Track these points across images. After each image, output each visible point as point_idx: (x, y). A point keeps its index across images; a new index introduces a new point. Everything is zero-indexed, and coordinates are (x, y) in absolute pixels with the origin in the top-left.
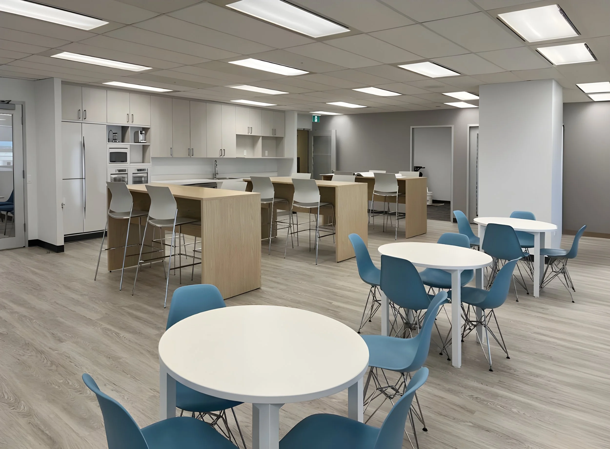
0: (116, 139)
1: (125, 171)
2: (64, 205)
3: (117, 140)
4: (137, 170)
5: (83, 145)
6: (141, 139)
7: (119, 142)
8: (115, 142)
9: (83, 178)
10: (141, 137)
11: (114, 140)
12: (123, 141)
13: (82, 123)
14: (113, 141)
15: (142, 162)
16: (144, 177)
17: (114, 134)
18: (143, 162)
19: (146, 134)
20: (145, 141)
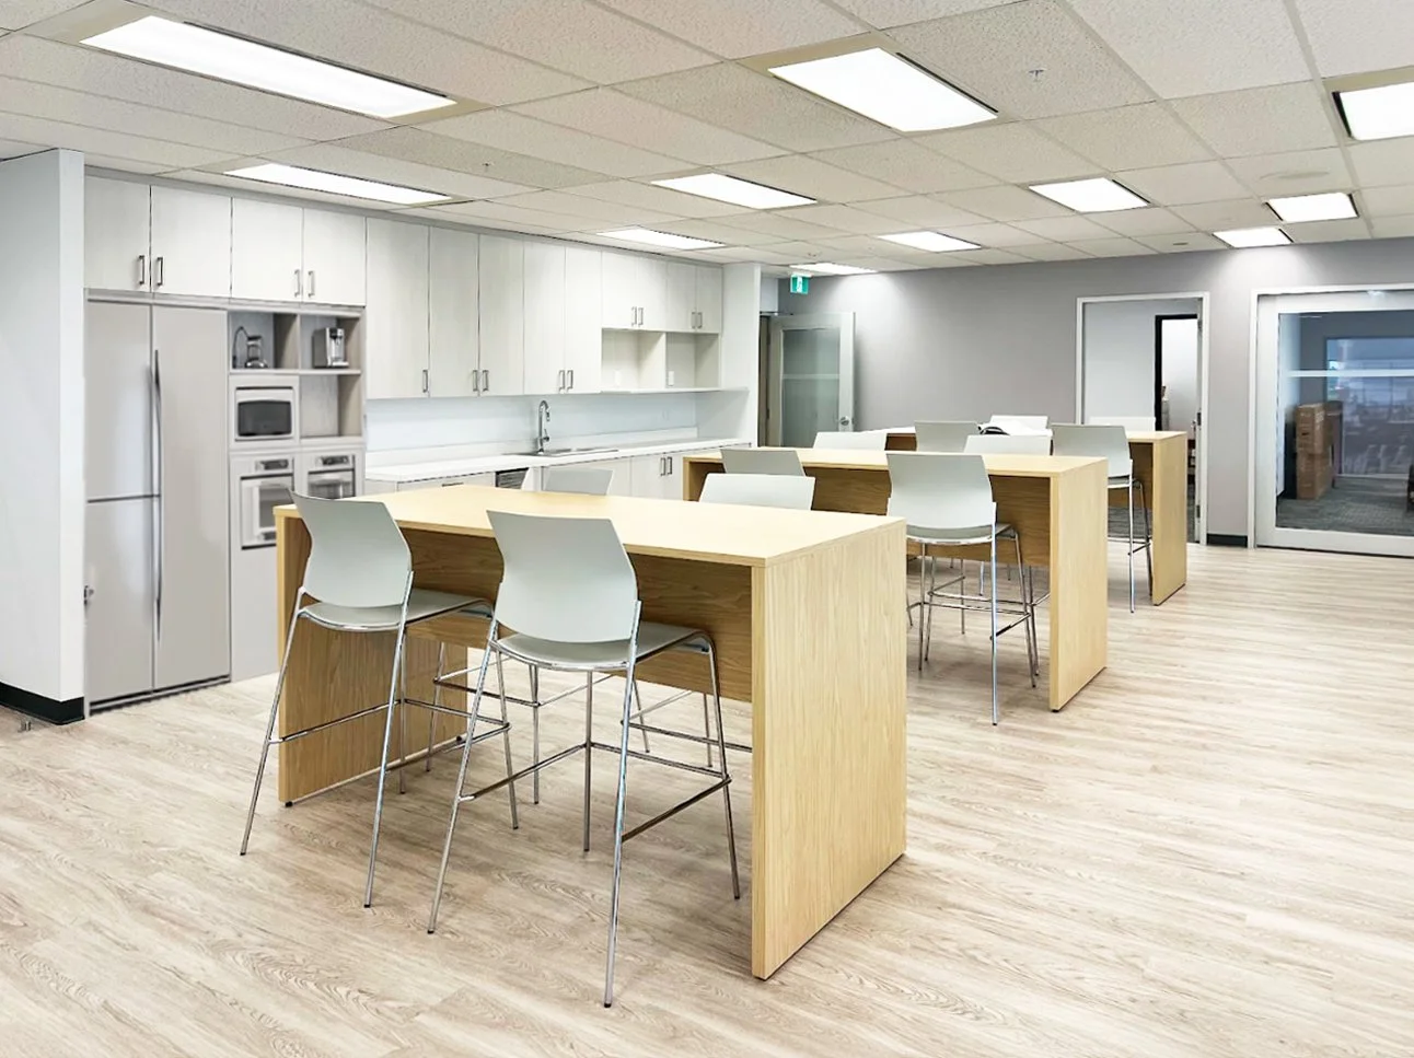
0: (256, 359)
1: (286, 466)
2: (92, 592)
3: (262, 361)
4: (320, 462)
5: (156, 381)
6: (333, 355)
7: (266, 367)
8: (252, 367)
9: (152, 496)
10: (333, 349)
11: (250, 360)
12: (278, 364)
13: (150, 305)
14: (249, 364)
15: (336, 431)
16: (346, 484)
17: (250, 339)
18: (340, 434)
19: (347, 337)
20: (345, 360)
